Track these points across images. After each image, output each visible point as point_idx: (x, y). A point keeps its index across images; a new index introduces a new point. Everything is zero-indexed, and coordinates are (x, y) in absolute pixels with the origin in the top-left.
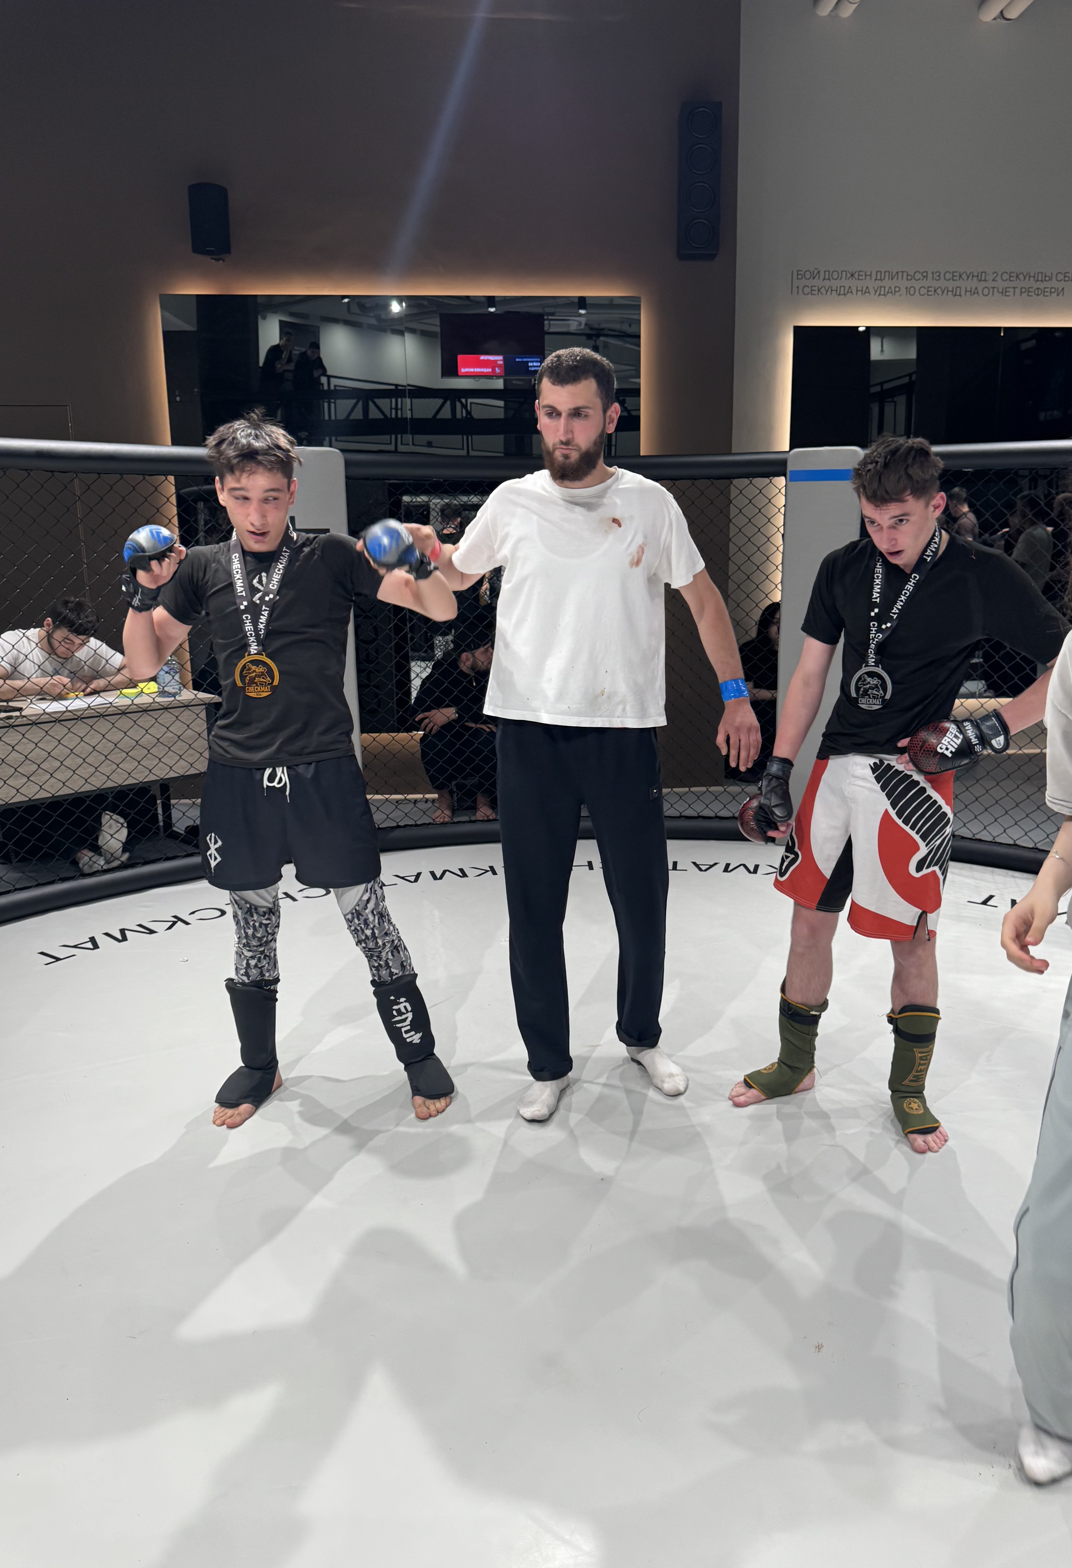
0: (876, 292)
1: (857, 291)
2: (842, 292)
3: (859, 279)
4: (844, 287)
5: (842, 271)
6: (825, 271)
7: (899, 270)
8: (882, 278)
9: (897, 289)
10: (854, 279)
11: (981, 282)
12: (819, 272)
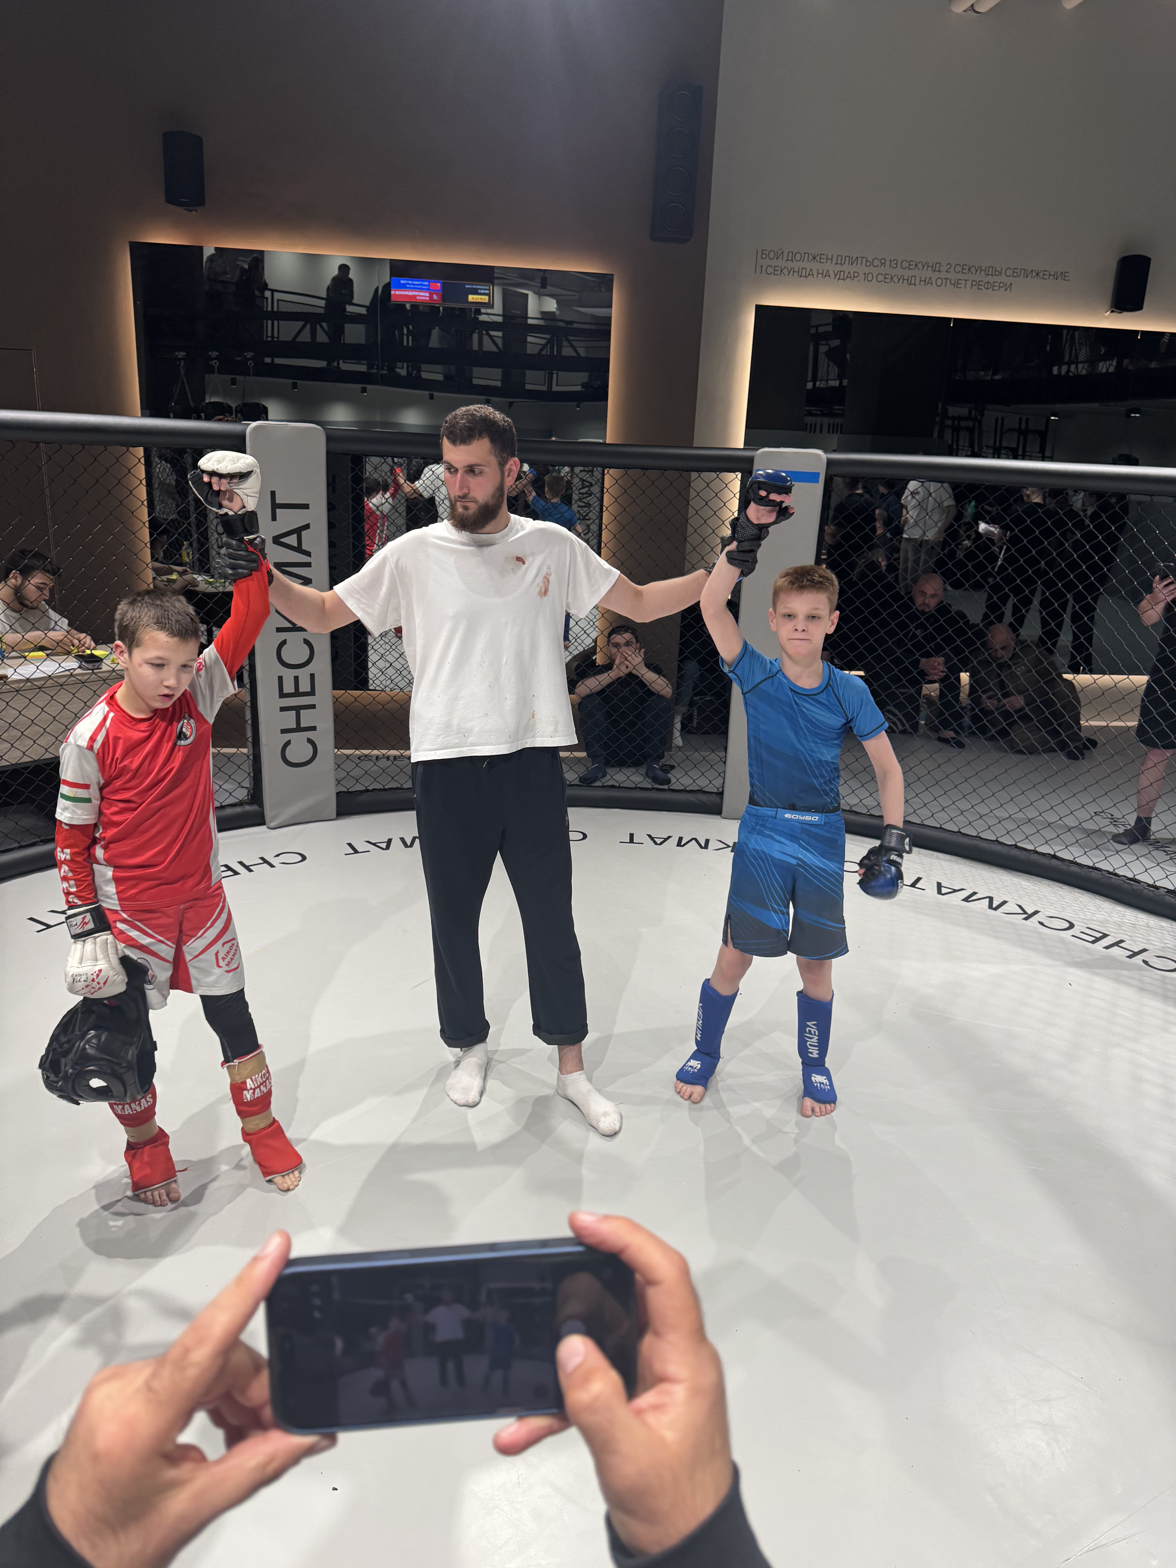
0: (836, 276)
1: (818, 274)
2: (803, 275)
3: (820, 262)
4: (806, 269)
5: (804, 254)
7: (859, 256)
8: (843, 263)
9: (856, 275)
10: (815, 262)
11: (936, 273)
12: (782, 253)
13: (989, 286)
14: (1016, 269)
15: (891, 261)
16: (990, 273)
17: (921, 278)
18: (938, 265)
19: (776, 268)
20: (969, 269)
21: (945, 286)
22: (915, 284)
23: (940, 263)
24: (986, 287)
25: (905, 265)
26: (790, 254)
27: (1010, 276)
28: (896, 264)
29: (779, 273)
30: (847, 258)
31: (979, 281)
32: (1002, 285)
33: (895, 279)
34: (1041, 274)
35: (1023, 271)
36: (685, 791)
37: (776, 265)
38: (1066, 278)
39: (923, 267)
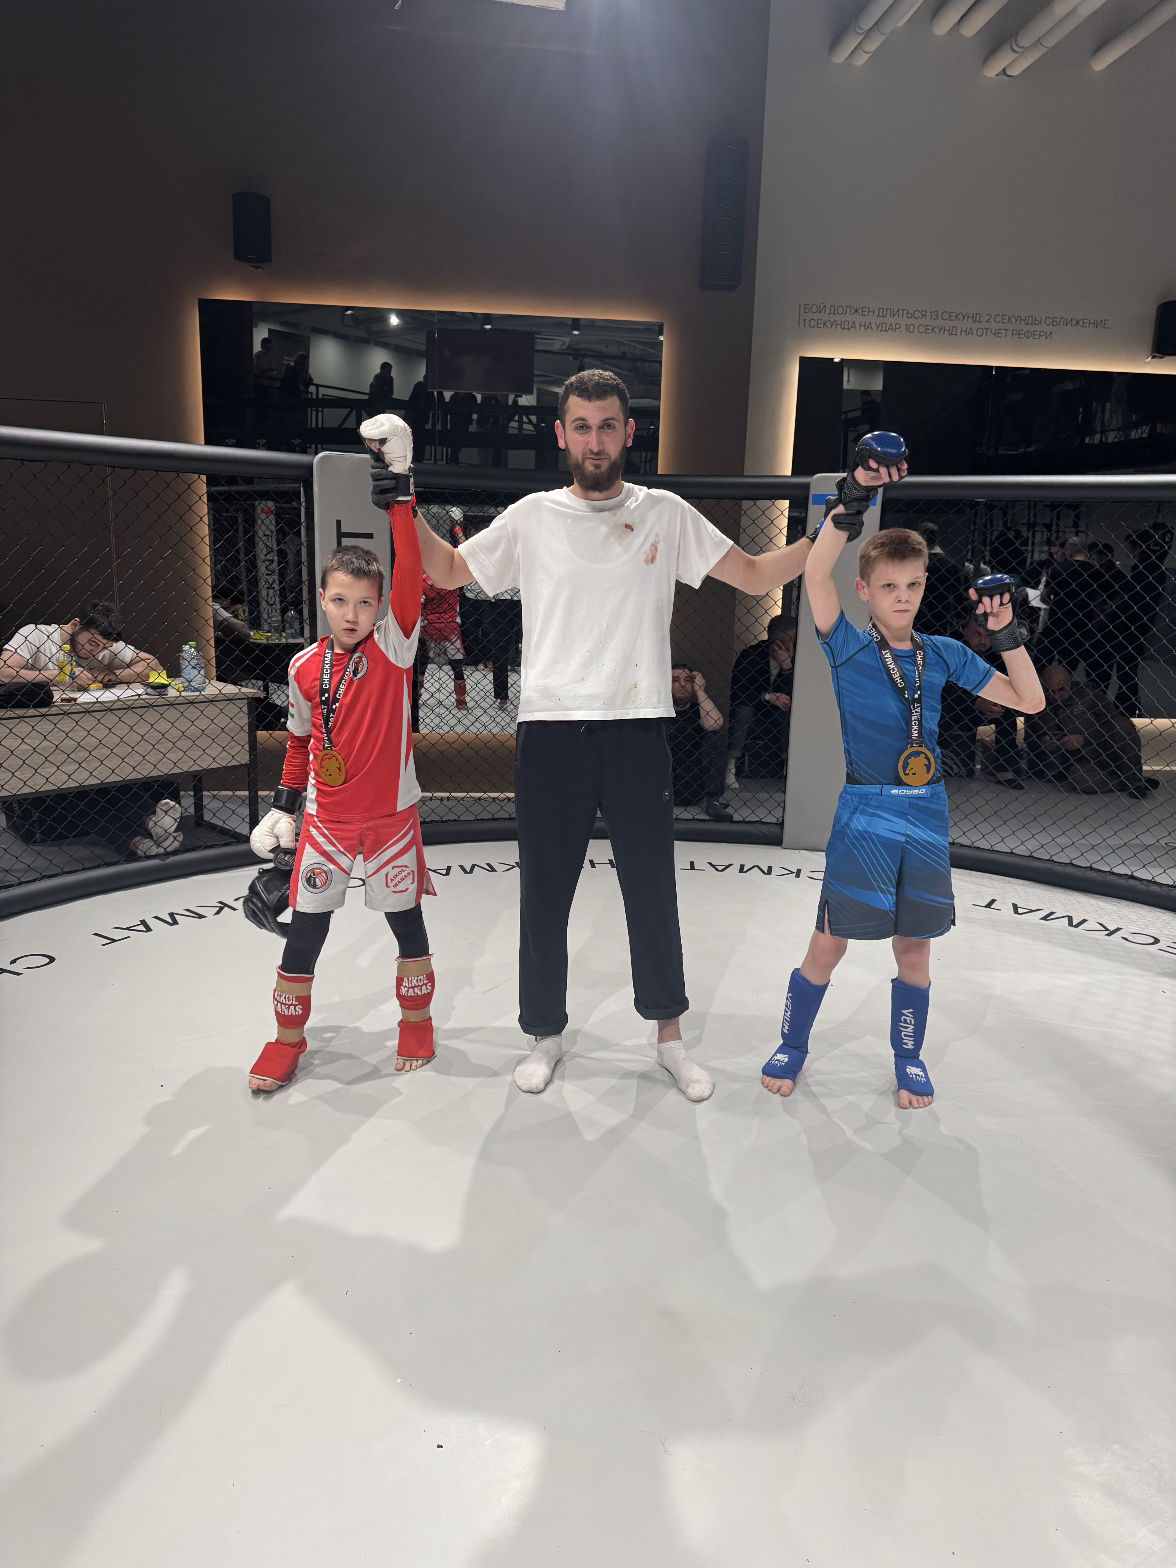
0: (878, 328)
1: (860, 326)
2: (846, 327)
3: (862, 315)
4: (848, 321)
5: (847, 307)
6: (831, 306)
7: (900, 309)
8: (884, 315)
9: (898, 326)
10: (858, 314)
11: (976, 323)
12: (825, 306)
13: (1030, 335)
14: (1056, 318)
15: (931, 312)
16: (1030, 322)
17: (961, 328)
18: (978, 316)
19: (819, 322)
20: (1009, 319)
21: (986, 335)
22: (956, 334)
23: (980, 314)
24: (1026, 335)
25: (946, 316)
26: (833, 308)
27: (1050, 324)
28: (937, 315)
29: (822, 326)
30: (889, 311)
31: (1020, 330)
32: (1042, 333)
33: (937, 330)
34: (1081, 323)
35: (1062, 320)
36: (744, 822)
37: (819, 318)
38: (1106, 326)
39: (964, 318)
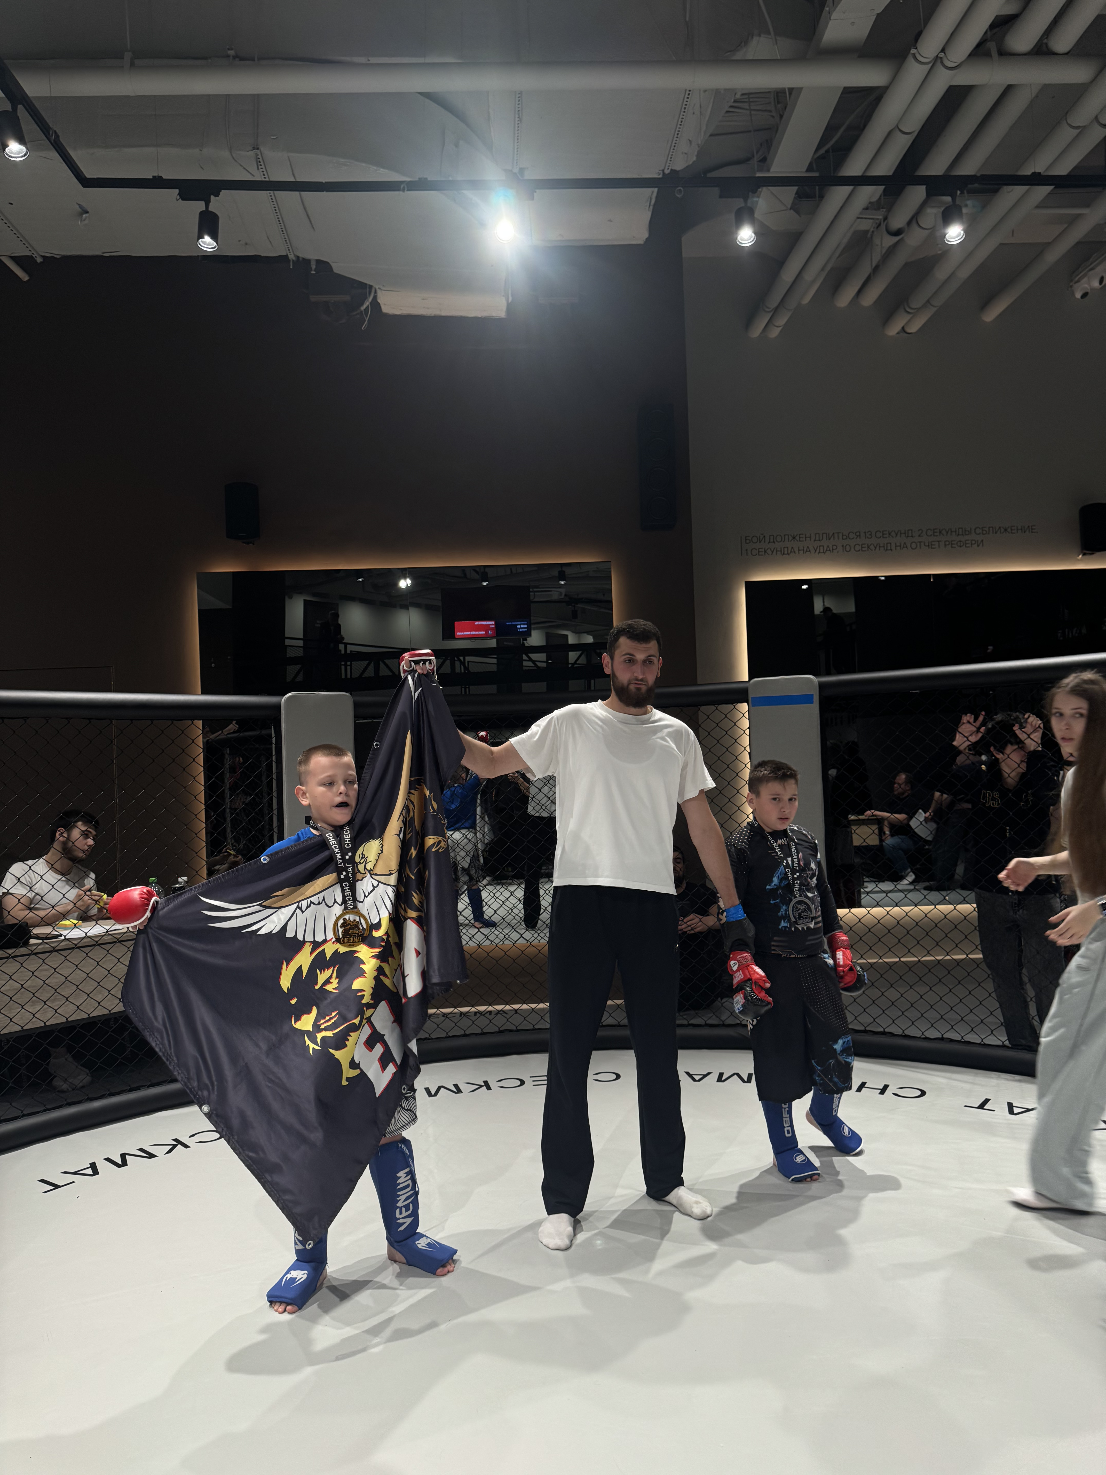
0: (816, 550)
1: (799, 550)
2: (786, 552)
3: (800, 541)
4: (788, 547)
5: (785, 535)
6: (770, 536)
7: (835, 532)
8: (821, 539)
9: (835, 547)
10: (796, 541)
11: (909, 538)
12: (764, 536)
13: (962, 545)
14: (985, 527)
15: (865, 533)
16: (961, 533)
17: (896, 544)
19: (760, 550)
20: (940, 532)
21: (920, 548)
22: (891, 550)
23: (912, 530)
24: (959, 544)
25: (879, 534)
26: (772, 537)
27: (979, 534)
28: (871, 535)
29: (763, 553)
30: (824, 535)
31: (952, 541)
32: (973, 542)
34: (1009, 530)
35: (991, 529)
37: (760, 547)
38: (1033, 531)
39: (897, 535)
